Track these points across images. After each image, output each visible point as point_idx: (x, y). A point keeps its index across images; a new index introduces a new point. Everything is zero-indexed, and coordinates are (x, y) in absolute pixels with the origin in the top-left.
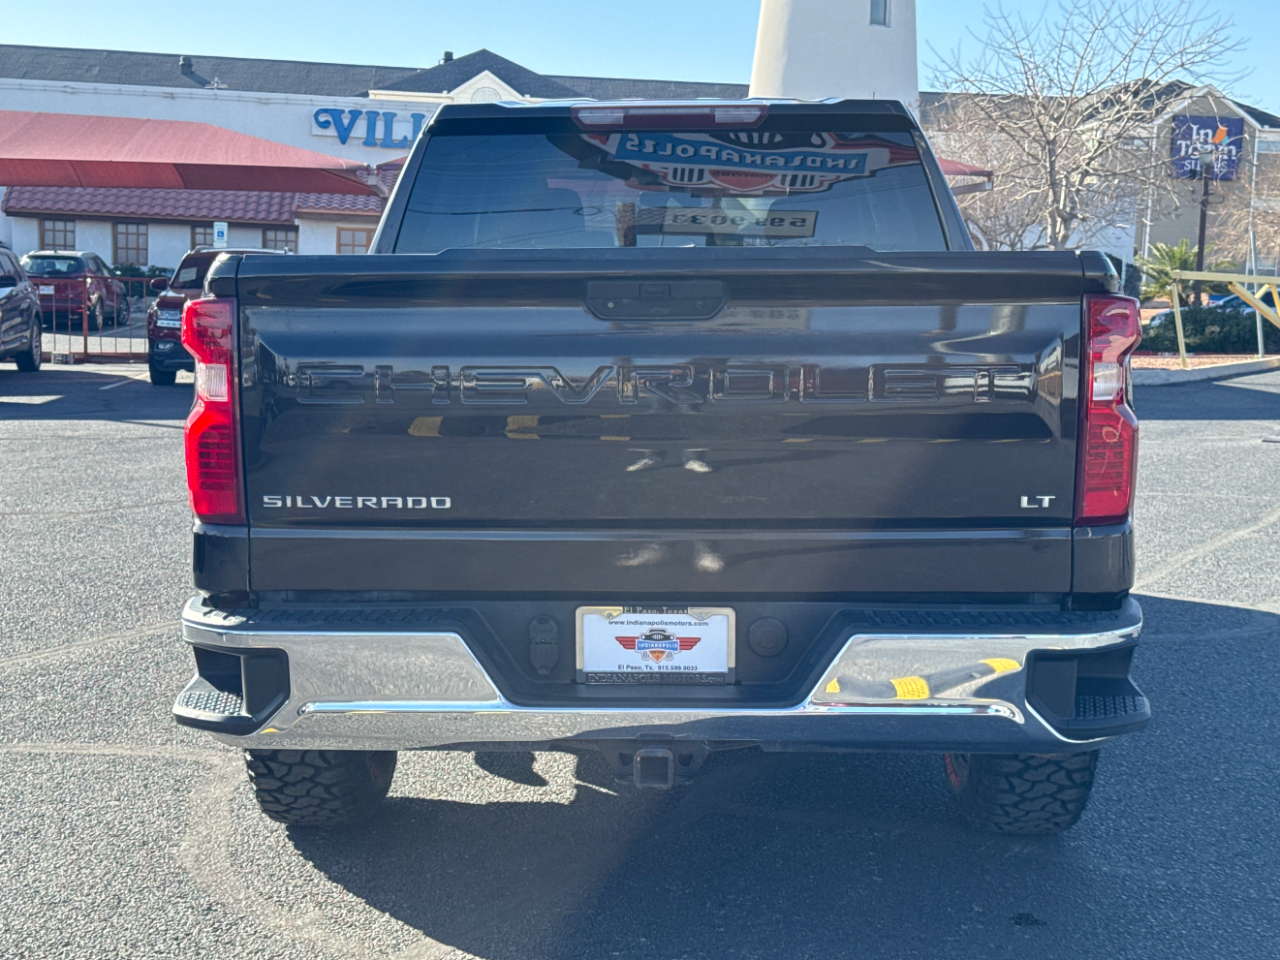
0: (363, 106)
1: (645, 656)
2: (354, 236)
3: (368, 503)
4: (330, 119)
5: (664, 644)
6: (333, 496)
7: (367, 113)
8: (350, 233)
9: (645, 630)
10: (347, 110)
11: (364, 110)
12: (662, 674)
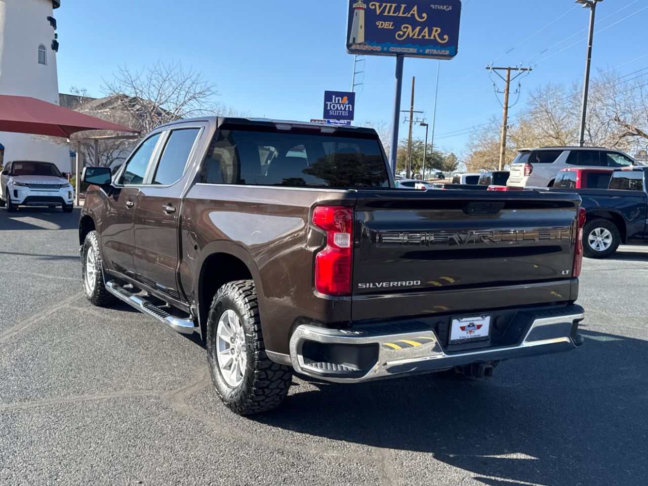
1: (467, 333)
3: (394, 284)
5: (473, 328)
6: (383, 282)
9: (468, 323)
12: (471, 339)
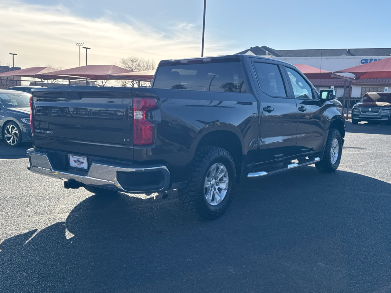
0: (373, 58)
2: (366, 89)
3: (45, 132)
4: (365, 62)
7: (374, 60)
8: (365, 88)
10: (369, 59)
11: (373, 59)
